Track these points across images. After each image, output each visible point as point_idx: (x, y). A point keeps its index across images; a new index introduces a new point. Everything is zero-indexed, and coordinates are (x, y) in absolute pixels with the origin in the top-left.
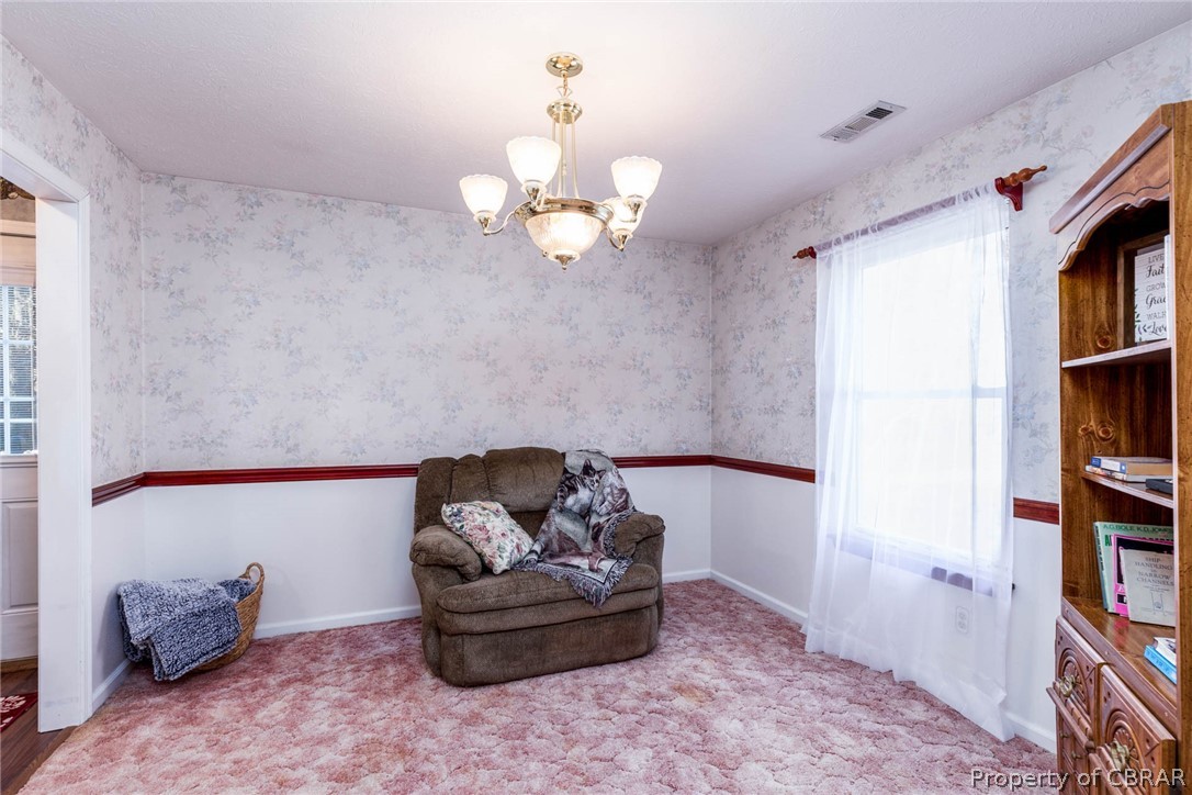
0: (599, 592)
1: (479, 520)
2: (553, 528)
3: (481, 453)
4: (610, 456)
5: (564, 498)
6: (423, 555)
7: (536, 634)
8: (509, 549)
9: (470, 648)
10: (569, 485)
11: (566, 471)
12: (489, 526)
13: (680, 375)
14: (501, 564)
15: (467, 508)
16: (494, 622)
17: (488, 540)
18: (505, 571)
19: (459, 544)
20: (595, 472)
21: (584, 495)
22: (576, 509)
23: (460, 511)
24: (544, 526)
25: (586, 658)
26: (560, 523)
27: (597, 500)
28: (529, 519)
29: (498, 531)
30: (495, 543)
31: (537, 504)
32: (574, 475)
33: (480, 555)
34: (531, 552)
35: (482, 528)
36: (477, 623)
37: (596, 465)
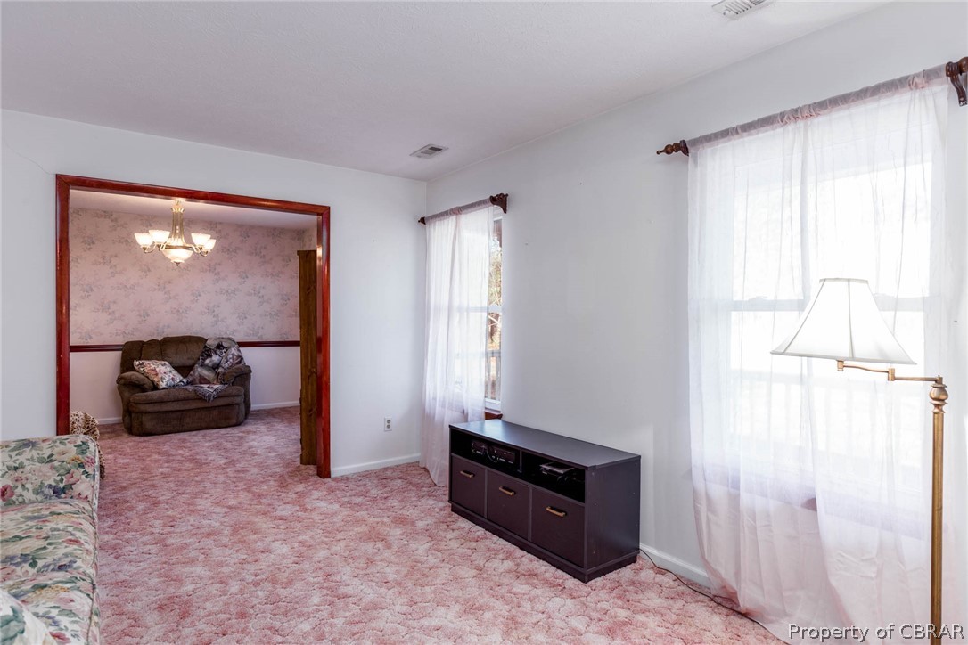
0: (209, 396)
1: (153, 367)
2: (197, 374)
3: (160, 339)
4: (236, 341)
5: (204, 360)
6: (123, 380)
7: (179, 414)
8: (167, 379)
9: (145, 418)
10: (207, 353)
11: (206, 347)
12: (157, 369)
13: (283, 299)
14: (163, 385)
15: (147, 362)
16: (157, 408)
17: (157, 375)
18: (164, 388)
19: (142, 376)
20: (224, 348)
21: (215, 358)
22: (210, 365)
23: (143, 363)
24: (191, 373)
25: (204, 425)
26: (200, 371)
27: (224, 360)
28: (183, 370)
29: (162, 371)
30: (160, 376)
31: (189, 362)
32: (210, 349)
33: (153, 382)
34: (181, 381)
35: (154, 370)
36: (149, 408)
37: (225, 344)
